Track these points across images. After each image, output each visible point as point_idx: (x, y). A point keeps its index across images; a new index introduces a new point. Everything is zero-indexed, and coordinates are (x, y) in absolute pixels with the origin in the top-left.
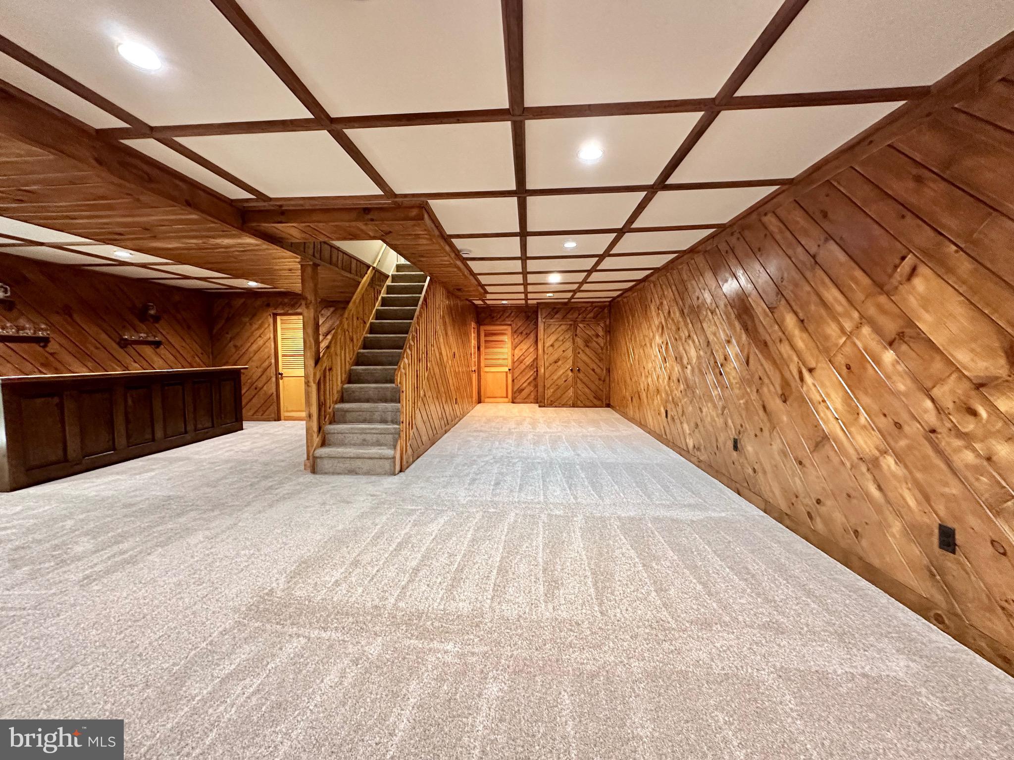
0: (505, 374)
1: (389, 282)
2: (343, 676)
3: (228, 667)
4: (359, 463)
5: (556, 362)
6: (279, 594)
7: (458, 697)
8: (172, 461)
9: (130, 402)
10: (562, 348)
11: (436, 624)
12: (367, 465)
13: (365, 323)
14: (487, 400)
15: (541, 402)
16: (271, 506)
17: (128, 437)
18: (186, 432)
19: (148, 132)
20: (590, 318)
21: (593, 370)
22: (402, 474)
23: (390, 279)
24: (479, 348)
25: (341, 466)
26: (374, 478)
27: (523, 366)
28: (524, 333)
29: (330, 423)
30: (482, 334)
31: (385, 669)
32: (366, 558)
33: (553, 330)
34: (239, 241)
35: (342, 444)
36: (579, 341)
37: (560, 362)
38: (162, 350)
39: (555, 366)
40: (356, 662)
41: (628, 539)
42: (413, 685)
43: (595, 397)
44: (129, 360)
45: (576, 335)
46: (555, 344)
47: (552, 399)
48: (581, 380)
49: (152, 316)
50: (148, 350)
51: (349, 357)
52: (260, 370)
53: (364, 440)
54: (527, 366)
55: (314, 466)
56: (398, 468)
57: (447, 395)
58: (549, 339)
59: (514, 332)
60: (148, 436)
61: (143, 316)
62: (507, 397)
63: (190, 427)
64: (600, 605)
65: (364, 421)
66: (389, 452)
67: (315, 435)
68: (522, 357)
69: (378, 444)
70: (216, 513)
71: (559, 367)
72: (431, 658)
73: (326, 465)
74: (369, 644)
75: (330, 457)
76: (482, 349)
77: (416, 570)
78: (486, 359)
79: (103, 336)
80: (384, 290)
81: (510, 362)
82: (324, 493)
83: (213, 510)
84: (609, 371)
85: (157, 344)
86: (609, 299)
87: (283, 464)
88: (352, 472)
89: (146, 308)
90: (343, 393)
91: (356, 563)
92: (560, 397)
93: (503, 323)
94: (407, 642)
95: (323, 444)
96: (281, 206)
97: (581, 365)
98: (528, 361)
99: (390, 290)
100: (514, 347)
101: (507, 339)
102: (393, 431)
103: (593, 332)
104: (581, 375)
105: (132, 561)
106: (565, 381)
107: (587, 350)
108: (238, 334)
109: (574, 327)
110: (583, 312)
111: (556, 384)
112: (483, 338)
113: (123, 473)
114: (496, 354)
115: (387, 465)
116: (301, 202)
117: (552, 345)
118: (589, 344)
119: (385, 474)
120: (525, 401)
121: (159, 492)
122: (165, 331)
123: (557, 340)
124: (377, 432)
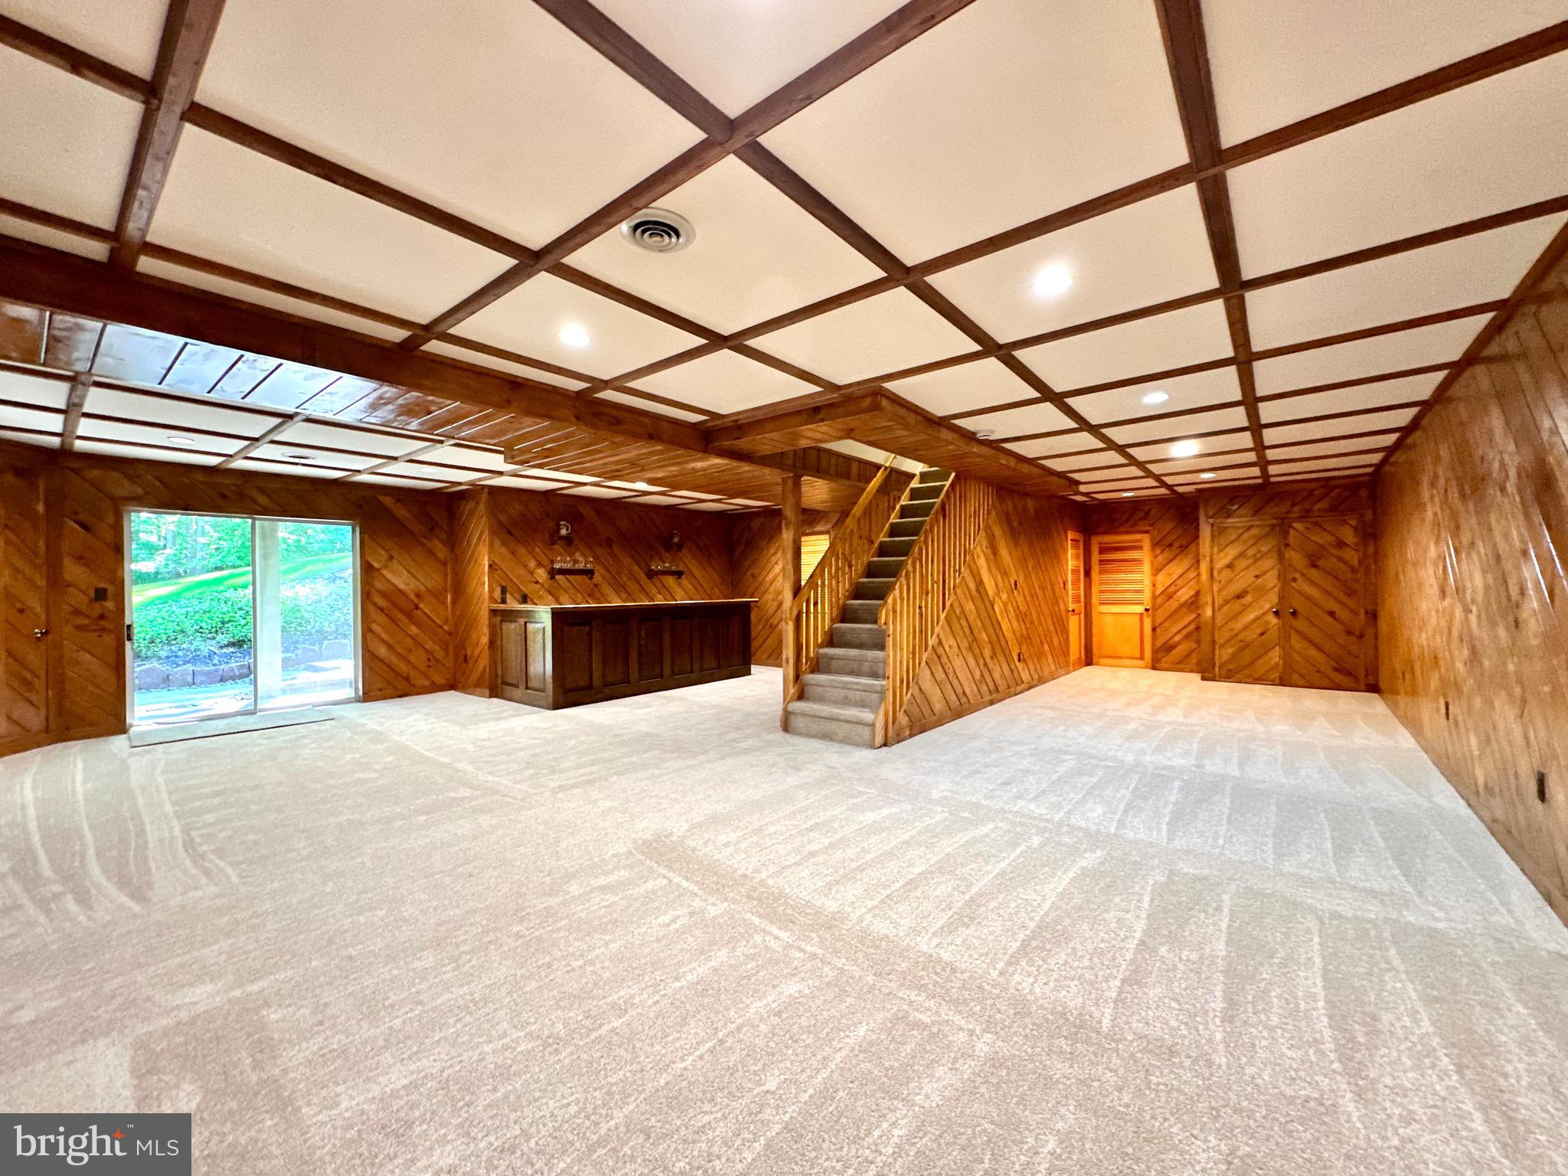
0: (1138, 618)
1: (915, 484)
2: (674, 920)
3: (602, 881)
4: (834, 725)
5: (1239, 597)
6: (674, 839)
7: (753, 979)
8: (670, 700)
9: (643, 632)
10: (1254, 571)
11: (789, 911)
12: (842, 729)
13: (873, 542)
14: (1103, 661)
15: (1209, 672)
16: (722, 758)
17: (641, 670)
18: (692, 672)
19: (603, 385)
20: (1319, 510)
21: (1332, 614)
22: (884, 749)
23: (917, 479)
24: (1088, 573)
25: (815, 727)
26: (848, 748)
27: (1173, 605)
28: (1176, 545)
29: (812, 672)
30: (1095, 549)
31: (710, 930)
32: (772, 829)
33: (1233, 537)
34: (709, 463)
35: (821, 700)
36: (1294, 557)
37: (1248, 599)
38: (684, 581)
39: (1237, 606)
40: (692, 914)
41: (1156, 903)
42: (724, 952)
43: (1336, 670)
44: (654, 591)
45: (1287, 545)
46: (1237, 563)
47: (1230, 667)
48: (1300, 633)
49: (676, 544)
50: (670, 581)
51: (845, 586)
52: (775, 603)
53: (846, 697)
54: (1182, 605)
55: (786, 724)
56: (879, 739)
57: (997, 647)
58: (1222, 555)
59: (1155, 544)
60: (657, 671)
61: (668, 546)
62: (1142, 658)
63: (696, 666)
64: (1009, 964)
65: (851, 673)
66: (867, 716)
67: (791, 685)
68: (1172, 589)
69: (862, 704)
70: (674, 755)
71: (1246, 608)
72: (758, 938)
73: (798, 722)
74: (714, 904)
75: (804, 715)
76: (1095, 574)
77: (812, 854)
78: (1101, 592)
79: (636, 568)
80: (907, 493)
81: (1147, 596)
82: (780, 755)
83: (673, 752)
84: (1373, 616)
85: (679, 574)
86: (1369, 470)
87: (763, 717)
88: (827, 737)
89: (671, 537)
90: (832, 635)
91: (758, 831)
92: (1252, 663)
93: (1132, 529)
94: (748, 916)
95: (801, 696)
96: (737, 421)
97: (1297, 603)
98: (1185, 594)
99: (915, 494)
100: (1156, 571)
101: (1145, 555)
102: (879, 689)
103: (1330, 538)
104: (1300, 624)
105: (591, 782)
106: (1262, 634)
107: (1313, 573)
108: (754, 562)
109: (1282, 528)
110: (1304, 499)
111: (1240, 637)
112: (1095, 557)
113: (630, 705)
114: (1117, 584)
115: (866, 732)
116: (749, 414)
117: (1230, 566)
118: (1321, 563)
119: (863, 746)
120: (1178, 666)
121: (643, 728)
122: (689, 562)
123: (1241, 555)
124: (860, 687)
